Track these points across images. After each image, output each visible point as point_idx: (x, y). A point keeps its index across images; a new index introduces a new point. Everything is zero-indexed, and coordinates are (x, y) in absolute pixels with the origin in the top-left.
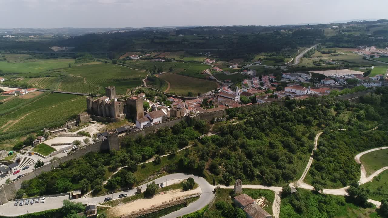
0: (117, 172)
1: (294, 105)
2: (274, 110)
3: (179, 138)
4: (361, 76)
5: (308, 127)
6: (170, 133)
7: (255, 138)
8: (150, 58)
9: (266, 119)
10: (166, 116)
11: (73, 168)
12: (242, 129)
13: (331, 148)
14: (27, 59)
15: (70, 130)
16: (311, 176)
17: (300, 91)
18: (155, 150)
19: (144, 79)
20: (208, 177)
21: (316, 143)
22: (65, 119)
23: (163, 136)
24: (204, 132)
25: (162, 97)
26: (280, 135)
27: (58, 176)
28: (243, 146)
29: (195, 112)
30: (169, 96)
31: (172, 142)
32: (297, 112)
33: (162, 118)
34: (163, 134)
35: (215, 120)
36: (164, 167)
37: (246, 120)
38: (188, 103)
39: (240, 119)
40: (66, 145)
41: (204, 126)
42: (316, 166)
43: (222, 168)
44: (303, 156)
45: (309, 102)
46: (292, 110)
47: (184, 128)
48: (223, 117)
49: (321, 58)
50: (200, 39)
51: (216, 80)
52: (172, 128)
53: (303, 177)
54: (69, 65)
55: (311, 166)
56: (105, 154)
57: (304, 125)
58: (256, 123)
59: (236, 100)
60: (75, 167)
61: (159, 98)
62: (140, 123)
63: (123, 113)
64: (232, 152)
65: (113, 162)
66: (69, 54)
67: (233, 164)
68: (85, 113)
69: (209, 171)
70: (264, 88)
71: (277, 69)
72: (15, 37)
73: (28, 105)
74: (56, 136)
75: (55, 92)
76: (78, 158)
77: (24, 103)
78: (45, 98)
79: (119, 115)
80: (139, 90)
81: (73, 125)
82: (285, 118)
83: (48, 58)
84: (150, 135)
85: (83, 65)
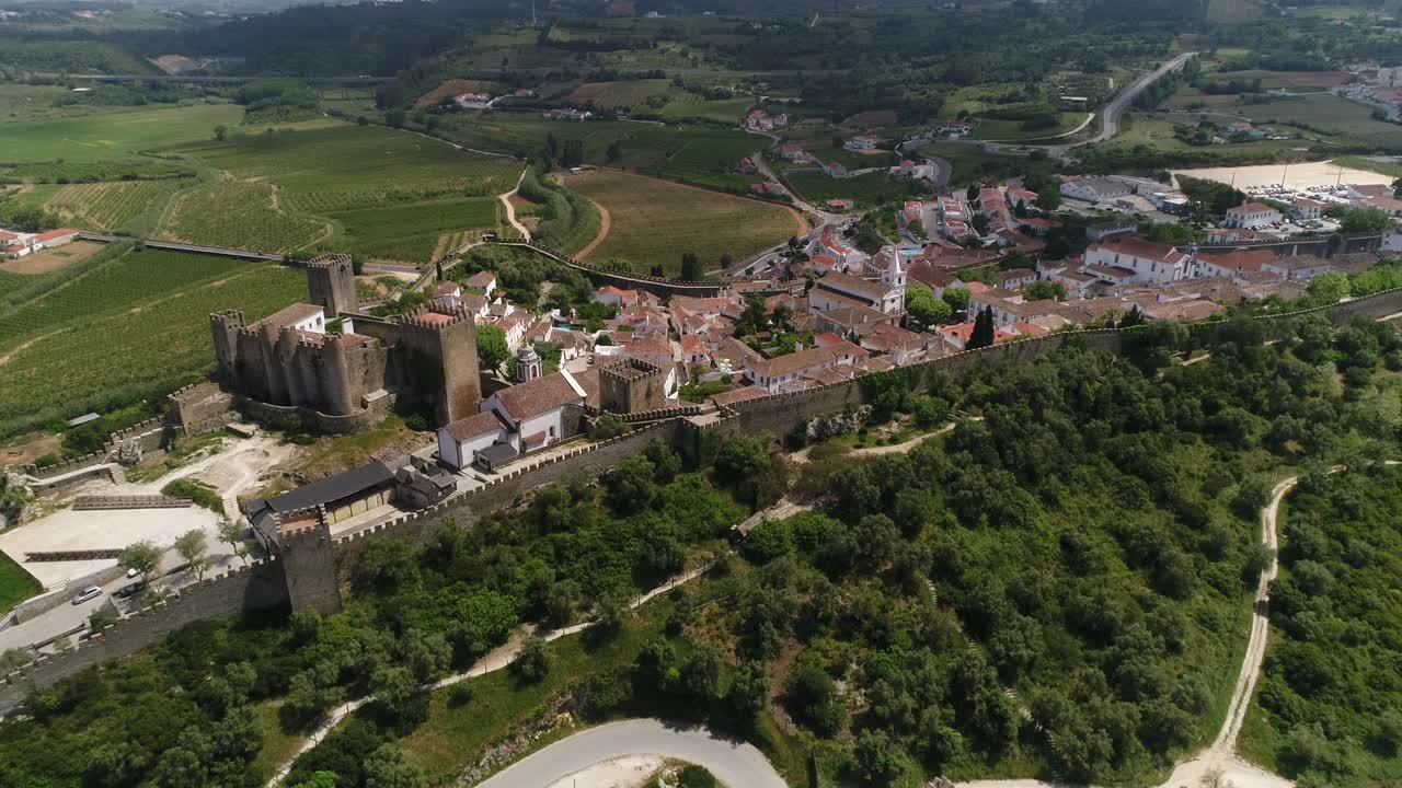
0: (320, 736)
1: (1163, 351)
2: (1076, 376)
3: (638, 534)
4: (1385, 194)
5: (1227, 453)
6: (596, 511)
7: (997, 519)
8: (535, 106)
9: (1043, 422)
10: (581, 404)
11: (97, 715)
12: (939, 480)
13: (1345, 566)
14: (59, 105)
15: (133, 469)
16: (1272, 721)
17: (1154, 266)
18: (524, 602)
19: (505, 192)
20: (784, 751)
21: (1269, 538)
22: (174, 369)
23: (565, 528)
24: (760, 499)
25: (572, 285)
26: (1106, 501)
27: (13, 765)
28: (944, 569)
29: (713, 364)
30: (599, 281)
31: (607, 559)
32: (1174, 382)
33: (562, 414)
34: (561, 517)
35: (811, 431)
36: (563, 695)
37: (952, 426)
38: (682, 316)
39: (924, 423)
40: (100, 558)
41: (757, 469)
42: (1291, 668)
43: (849, 692)
44: (1221, 609)
45: (1226, 334)
46: (1154, 372)
47: (664, 477)
48: (847, 415)
49: (1203, 112)
50: (728, 32)
51: (790, 200)
52: (604, 479)
53: (1232, 724)
54: (216, 131)
55: (1267, 666)
56: (267, 632)
57: (1206, 441)
58: (1000, 446)
59: (888, 307)
60: (110, 710)
61: (557, 293)
62: (458, 444)
63: (384, 388)
64: (894, 601)
65: (301, 683)
66: (224, 84)
67: (908, 679)
68: (204, 387)
69: (788, 711)
70: (989, 243)
71: (1036, 157)
72: (19, 15)
73: (33, 301)
74: (63, 502)
75: (149, 247)
76: (128, 656)
77: (19, 295)
78: (107, 270)
79: (363, 400)
80: (475, 258)
81: (147, 445)
82: (1125, 412)
83: (139, 103)
84: (497, 525)
85: (270, 130)
